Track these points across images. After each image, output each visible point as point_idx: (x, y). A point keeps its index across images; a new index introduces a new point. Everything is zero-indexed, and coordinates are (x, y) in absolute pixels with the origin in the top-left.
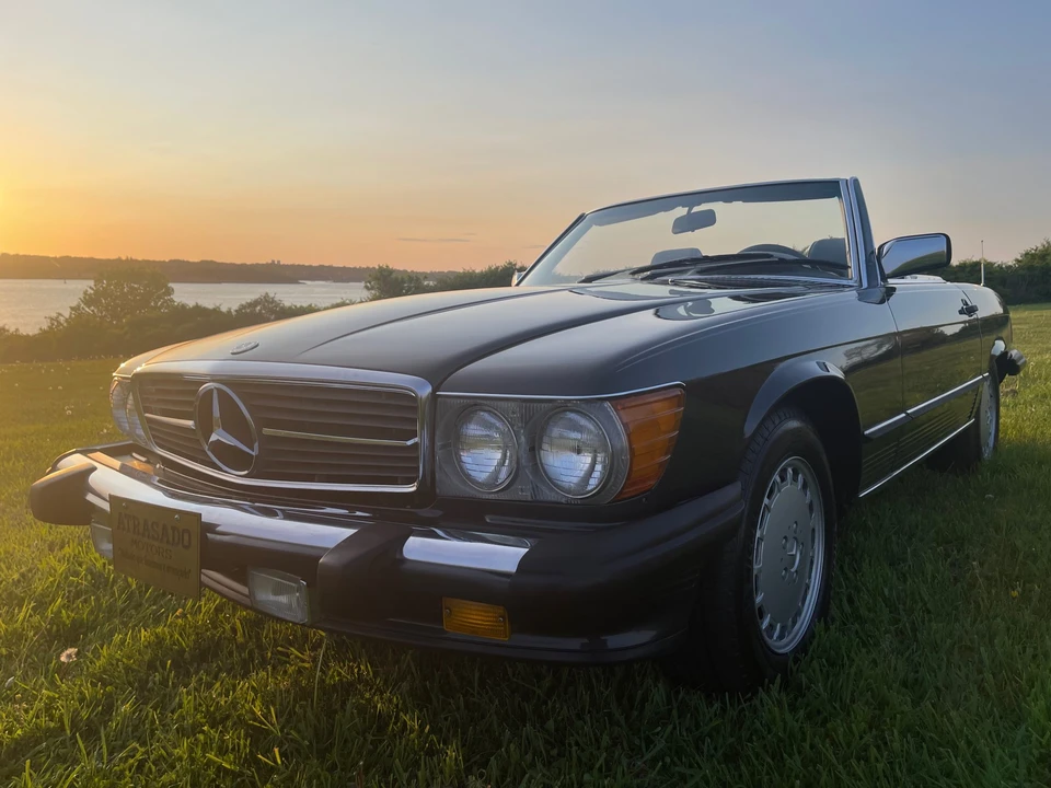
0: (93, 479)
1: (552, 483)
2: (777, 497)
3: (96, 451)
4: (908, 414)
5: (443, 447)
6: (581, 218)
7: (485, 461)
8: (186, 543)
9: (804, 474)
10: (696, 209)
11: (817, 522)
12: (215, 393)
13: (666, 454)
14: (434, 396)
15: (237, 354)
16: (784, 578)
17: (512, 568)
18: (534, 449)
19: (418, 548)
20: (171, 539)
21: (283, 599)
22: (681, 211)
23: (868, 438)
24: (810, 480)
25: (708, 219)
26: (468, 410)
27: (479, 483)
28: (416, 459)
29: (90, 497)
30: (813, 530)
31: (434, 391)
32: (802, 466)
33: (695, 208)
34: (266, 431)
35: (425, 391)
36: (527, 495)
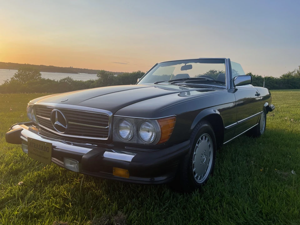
0: (22, 132)
1: (142, 139)
2: (200, 144)
3: (22, 124)
4: (238, 123)
5: (115, 129)
6: (157, 64)
7: (125, 133)
8: (48, 151)
9: (208, 138)
10: (187, 64)
11: (211, 150)
12: (56, 112)
13: (171, 133)
14: (113, 116)
15: (63, 102)
16: (201, 164)
17: (130, 160)
18: (138, 130)
20: (44, 150)
21: (73, 166)
22: (183, 65)
23: (226, 129)
24: (210, 139)
25: (190, 67)
26: (121, 120)
27: (123, 138)
28: (108, 132)
29: (21, 137)
30: (210, 152)
31: (113, 114)
32: (207, 136)
34: (69, 122)
35: (111, 115)
36: (135, 142)
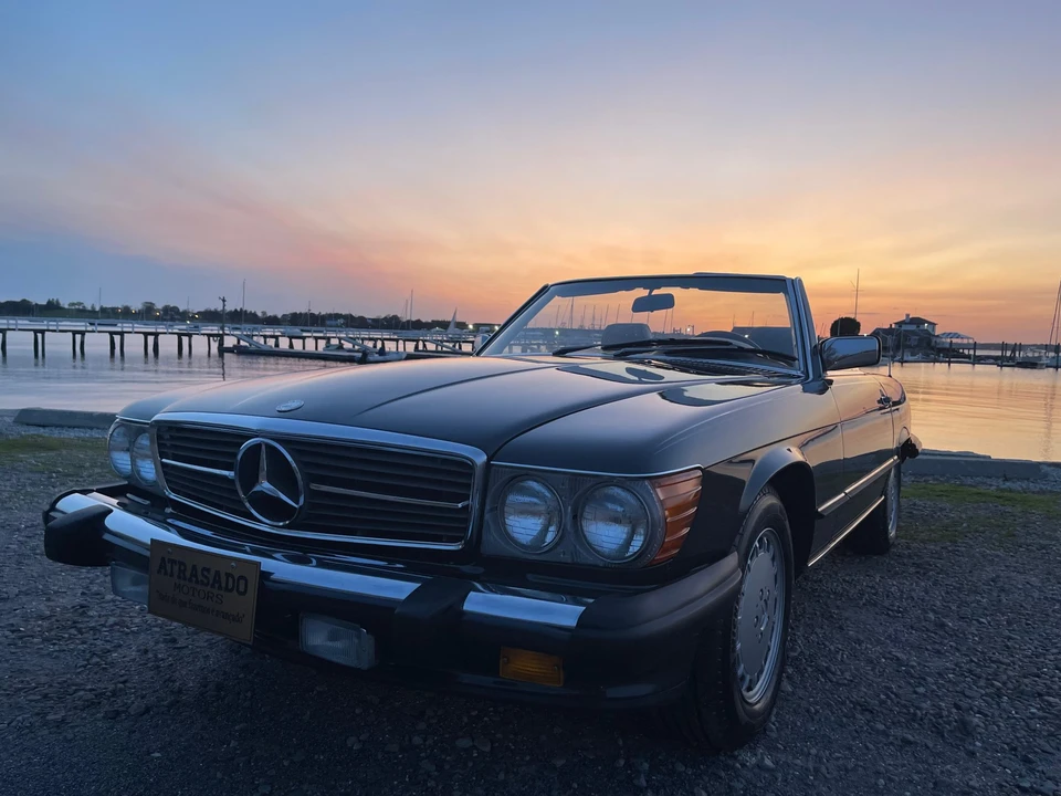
0: (109, 522)
1: (589, 546)
2: (755, 559)
3: (93, 491)
4: (846, 494)
5: (491, 510)
6: (545, 289)
7: (525, 527)
8: (242, 589)
9: (774, 547)
10: (655, 292)
12: (263, 447)
13: (687, 528)
14: (488, 465)
15: (287, 413)
17: (572, 622)
18: (577, 517)
19: (480, 602)
20: (224, 585)
21: (338, 644)
22: (642, 292)
23: (820, 515)
24: (777, 553)
25: (668, 302)
26: (515, 481)
27: (523, 545)
28: (466, 521)
29: (107, 537)
31: (489, 459)
32: (773, 536)
33: (655, 289)
34: (314, 486)
35: (480, 458)
36: (567, 558)
